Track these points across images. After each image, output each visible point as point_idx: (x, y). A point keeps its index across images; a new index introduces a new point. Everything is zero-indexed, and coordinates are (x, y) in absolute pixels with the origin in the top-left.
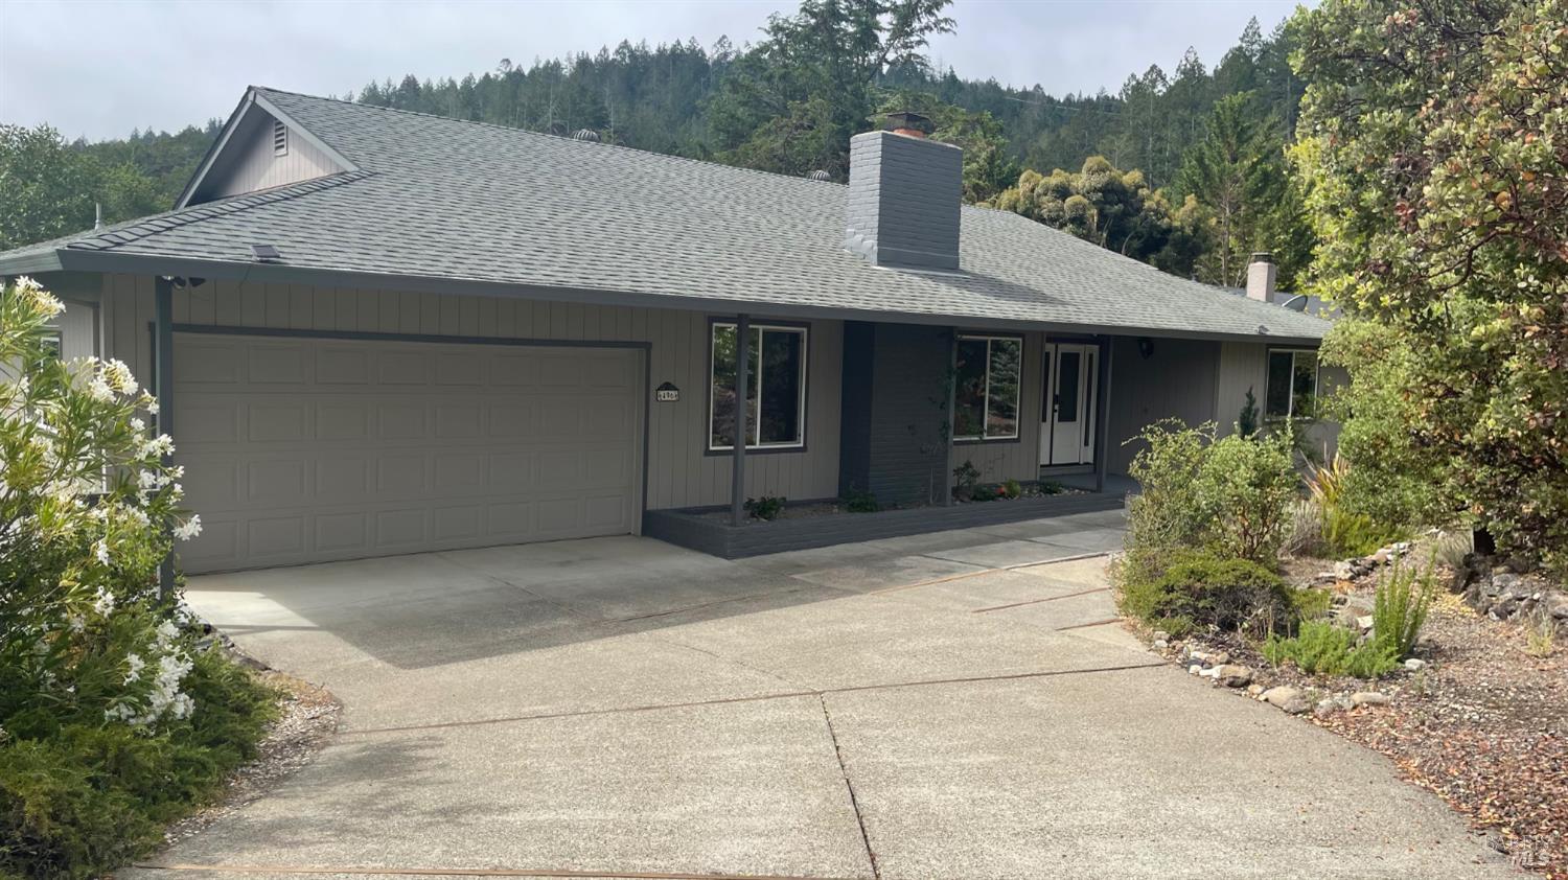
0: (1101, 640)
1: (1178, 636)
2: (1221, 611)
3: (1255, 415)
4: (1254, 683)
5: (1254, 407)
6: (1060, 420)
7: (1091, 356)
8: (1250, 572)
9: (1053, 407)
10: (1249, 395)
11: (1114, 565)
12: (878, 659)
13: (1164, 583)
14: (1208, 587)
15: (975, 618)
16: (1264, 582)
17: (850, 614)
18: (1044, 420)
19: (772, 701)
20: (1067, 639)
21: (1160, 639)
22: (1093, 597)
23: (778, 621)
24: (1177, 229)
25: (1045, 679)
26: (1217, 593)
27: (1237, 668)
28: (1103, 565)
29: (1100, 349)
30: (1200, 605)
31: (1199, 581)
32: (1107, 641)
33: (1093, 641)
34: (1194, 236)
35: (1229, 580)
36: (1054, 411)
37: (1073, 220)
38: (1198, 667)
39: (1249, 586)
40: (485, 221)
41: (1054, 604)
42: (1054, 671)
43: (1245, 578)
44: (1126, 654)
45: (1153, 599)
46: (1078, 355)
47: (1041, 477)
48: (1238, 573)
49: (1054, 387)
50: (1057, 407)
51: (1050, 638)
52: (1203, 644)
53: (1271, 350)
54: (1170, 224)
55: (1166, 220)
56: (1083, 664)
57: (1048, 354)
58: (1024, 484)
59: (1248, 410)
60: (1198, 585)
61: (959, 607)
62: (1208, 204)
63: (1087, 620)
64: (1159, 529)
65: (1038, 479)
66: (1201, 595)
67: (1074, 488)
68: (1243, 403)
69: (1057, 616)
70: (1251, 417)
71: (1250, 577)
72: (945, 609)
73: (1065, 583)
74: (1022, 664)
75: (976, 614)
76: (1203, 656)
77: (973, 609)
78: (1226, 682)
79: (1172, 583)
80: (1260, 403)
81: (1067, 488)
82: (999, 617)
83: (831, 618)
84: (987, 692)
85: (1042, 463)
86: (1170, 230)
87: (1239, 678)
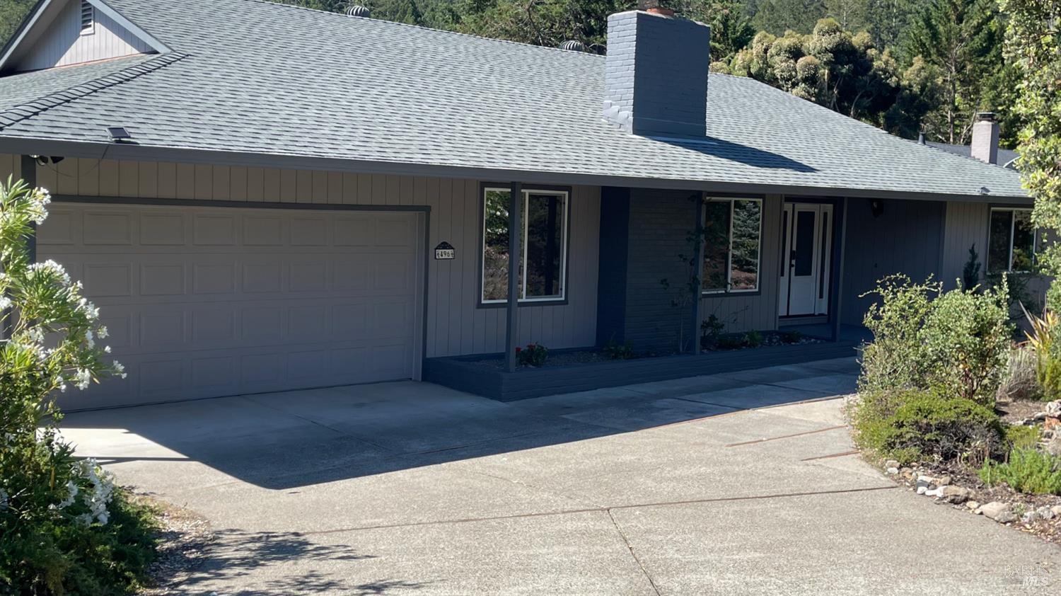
0: (840, 468)
1: (907, 464)
2: (946, 443)
3: (977, 269)
4: (972, 500)
5: (976, 262)
6: (796, 275)
7: (825, 214)
8: (969, 409)
9: (791, 262)
10: (972, 251)
11: (849, 407)
12: (650, 483)
13: (895, 419)
14: (933, 423)
15: (730, 451)
16: (982, 417)
17: (620, 448)
18: (782, 275)
19: (568, 515)
20: (811, 468)
21: (892, 466)
22: (833, 433)
23: (558, 454)
24: (905, 88)
25: (795, 499)
26: (942, 428)
27: (957, 488)
28: (839, 406)
29: (834, 207)
30: (926, 438)
31: (926, 417)
32: (846, 469)
33: (834, 469)
34: (921, 94)
35: (952, 416)
36: (791, 266)
37: (805, 80)
38: (925, 488)
39: (968, 422)
40: (288, 99)
41: (797, 439)
42: (802, 492)
43: (965, 415)
44: (863, 479)
45: (885, 434)
46: (813, 214)
47: (780, 327)
48: (958, 410)
49: (791, 244)
50: (794, 262)
51: (796, 467)
52: (929, 471)
53: (992, 208)
54: (898, 84)
55: (894, 79)
56: (826, 486)
57: (786, 213)
58: (765, 333)
59: (971, 265)
60: (925, 421)
61: (714, 441)
62: (934, 63)
63: (827, 452)
64: (890, 373)
65: (777, 329)
66: (928, 429)
67: (811, 337)
68: (967, 258)
69: (802, 449)
70: (974, 271)
71: (970, 413)
72: (703, 444)
73: (806, 421)
74: (774, 487)
75: (730, 448)
76: (929, 479)
77: (727, 444)
78: (949, 499)
79: (901, 420)
80: (982, 258)
81: (804, 337)
82: (751, 449)
83: (604, 451)
84: (747, 508)
85: (780, 315)
86: (898, 88)
87: (958, 496)
